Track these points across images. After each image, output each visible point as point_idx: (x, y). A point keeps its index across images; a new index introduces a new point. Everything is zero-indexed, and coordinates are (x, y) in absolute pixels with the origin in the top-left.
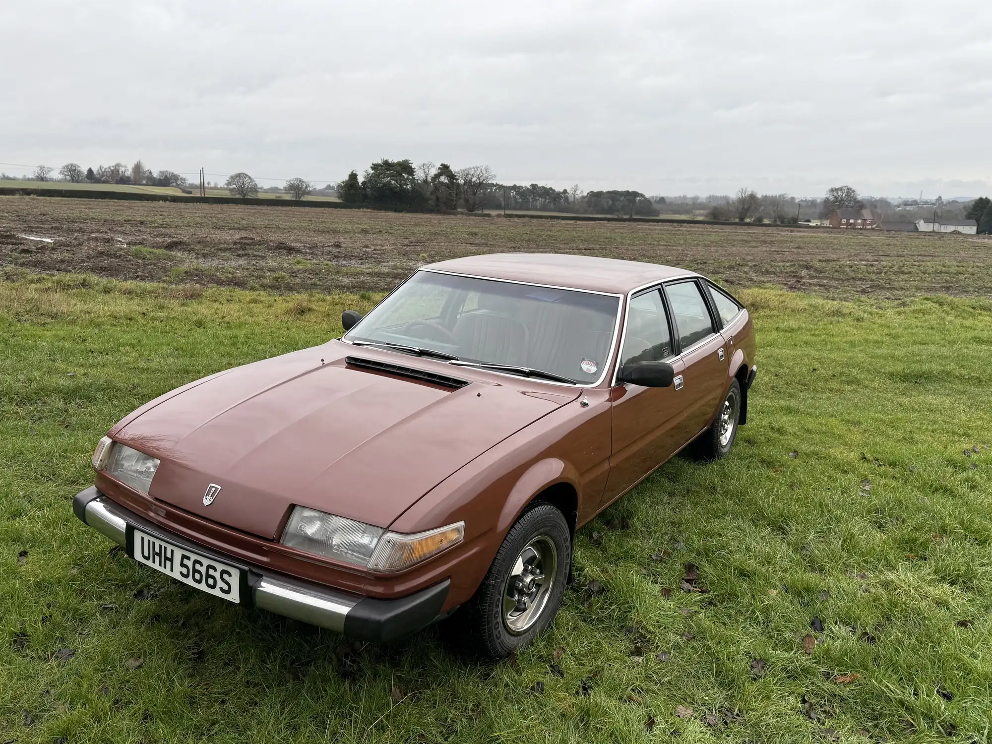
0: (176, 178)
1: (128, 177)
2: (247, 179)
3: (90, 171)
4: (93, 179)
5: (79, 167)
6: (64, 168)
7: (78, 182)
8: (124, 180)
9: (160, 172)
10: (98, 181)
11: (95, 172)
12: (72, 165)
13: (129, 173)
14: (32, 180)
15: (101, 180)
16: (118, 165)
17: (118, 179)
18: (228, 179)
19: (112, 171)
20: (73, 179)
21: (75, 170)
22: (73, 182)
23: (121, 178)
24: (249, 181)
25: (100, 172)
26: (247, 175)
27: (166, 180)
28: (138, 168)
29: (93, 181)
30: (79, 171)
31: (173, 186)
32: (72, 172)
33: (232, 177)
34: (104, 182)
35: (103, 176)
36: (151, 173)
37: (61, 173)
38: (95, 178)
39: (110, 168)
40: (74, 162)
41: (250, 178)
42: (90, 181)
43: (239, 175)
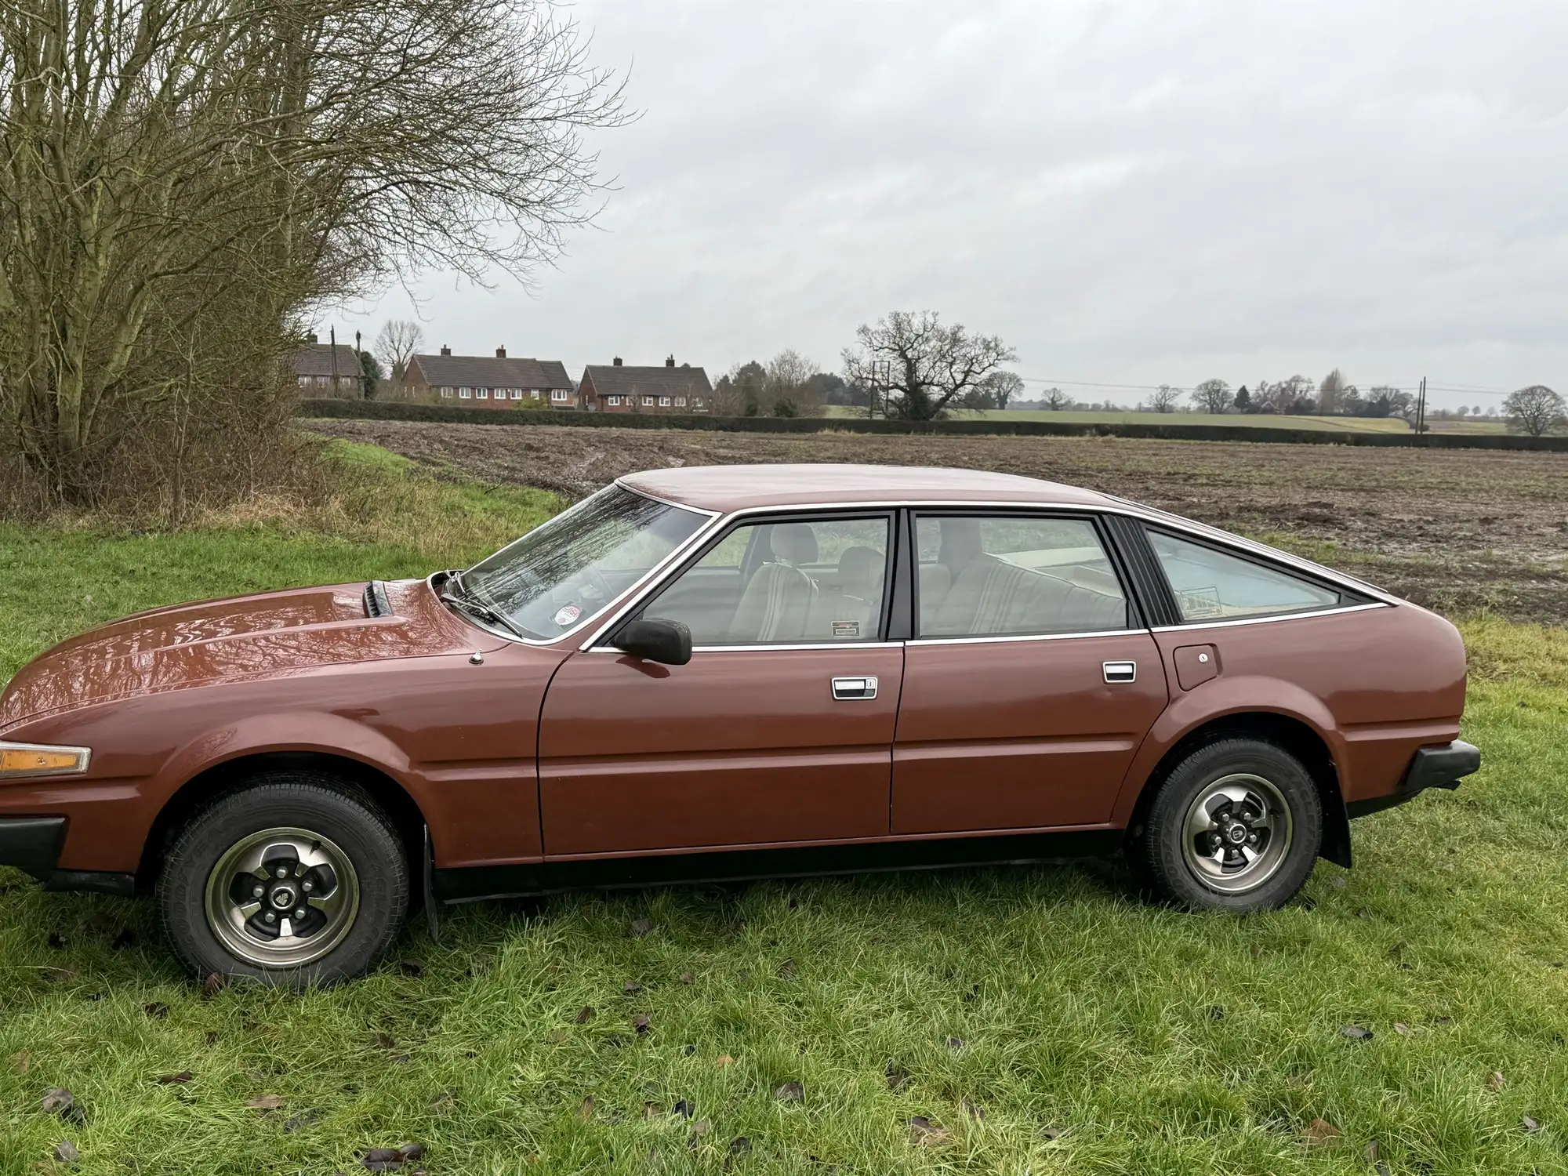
0: (1402, 400)
1: (1310, 401)
2: (1548, 398)
3: (1243, 391)
4: (1246, 406)
5: (1226, 385)
6: (1200, 388)
7: (1220, 412)
8: (1302, 407)
9: (1373, 389)
10: (1254, 410)
11: (1251, 394)
12: (1214, 383)
13: (1314, 394)
14: (1148, 410)
15: (1259, 408)
16: (1297, 379)
17: (1292, 405)
18: (1506, 399)
19: (1283, 390)
20: (1212, 407)
21: (1218, 391)
22: (1212, 413)
23: (1297, 403)
24: (1553, 402)
25: (1261, 392)
26: (1548, 390)
27: (1381, 407)
28: (1332, 384)
29: (1245, 410)
30: (1225, 393)
31: (1396, 417)
32: (1213, 395)
33: (1515, 395)
34: (1266, 411)
35: (1265, 400)
36: (1355, 392)
37: (1195, 397)
38: (1250, 405)
39: (1280, 384)
40: (1218, 377)
41: (1554, 396)
42: (1239, 410)
43: (1532, 391)
